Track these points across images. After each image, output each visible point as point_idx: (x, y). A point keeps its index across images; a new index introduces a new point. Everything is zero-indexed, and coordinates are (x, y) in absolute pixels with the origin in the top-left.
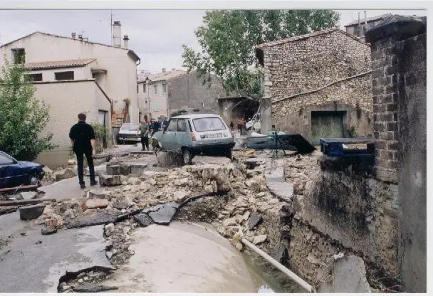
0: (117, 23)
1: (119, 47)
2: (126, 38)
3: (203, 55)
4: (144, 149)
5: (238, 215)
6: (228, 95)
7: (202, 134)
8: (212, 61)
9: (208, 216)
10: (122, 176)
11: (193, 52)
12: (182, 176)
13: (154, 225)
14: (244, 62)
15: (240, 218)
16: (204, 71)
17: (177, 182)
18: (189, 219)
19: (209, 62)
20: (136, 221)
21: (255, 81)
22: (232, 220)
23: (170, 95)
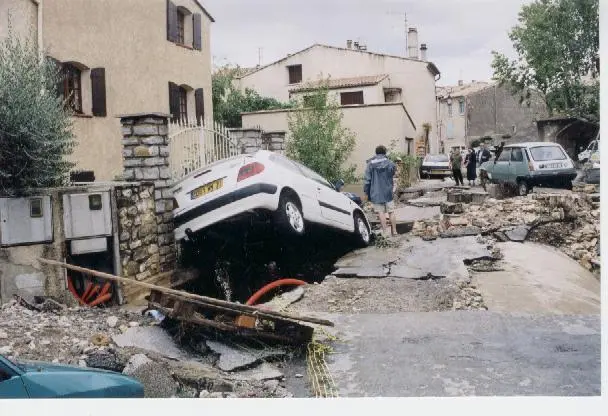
0: (412, 30)
1: (415, 59)
2: (424, 48)
3: (520, 64)
4: (458, 184)
5: (586, 242)
6: (551, 115)
7: (541, 163)
8: (532, 71)
9: (556, 241)
10: (464, 205)
11: (507, 61)
12: (528, 204)
13: (511, 242)
14: (576, 70)
15: (588, 245)
16: (521, 86)
17: (524, 208)
18: (539, 241)
19: (527, 72)
20: (495, 236)
21: (590, 96)
22: (581, 245)
23: (469, 116)
